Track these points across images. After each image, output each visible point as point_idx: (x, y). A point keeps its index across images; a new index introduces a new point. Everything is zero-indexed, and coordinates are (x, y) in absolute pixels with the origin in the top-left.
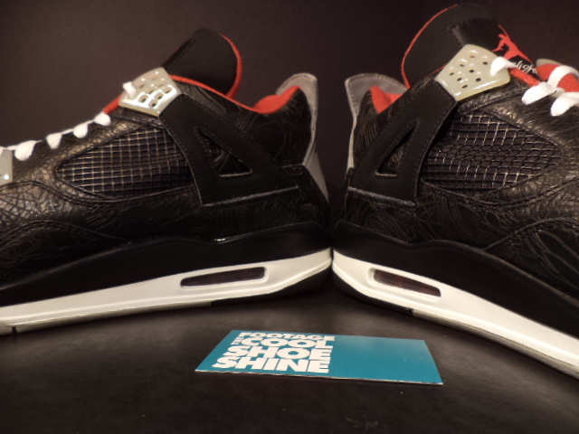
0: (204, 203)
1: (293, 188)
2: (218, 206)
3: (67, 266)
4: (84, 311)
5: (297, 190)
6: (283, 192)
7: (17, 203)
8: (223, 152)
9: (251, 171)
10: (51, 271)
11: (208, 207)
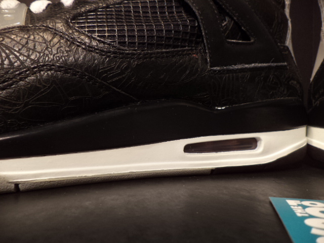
0: (211, 67)
1: (283, 64)
2: (224, 70)
3: (77, 120)
4: (91, 171)
5: (285, 66)
6: (277, 66)
7: (27, 43)
8: (227, 19)
9: (252, 41)
10: (60, 124)
11: (215, 71)
